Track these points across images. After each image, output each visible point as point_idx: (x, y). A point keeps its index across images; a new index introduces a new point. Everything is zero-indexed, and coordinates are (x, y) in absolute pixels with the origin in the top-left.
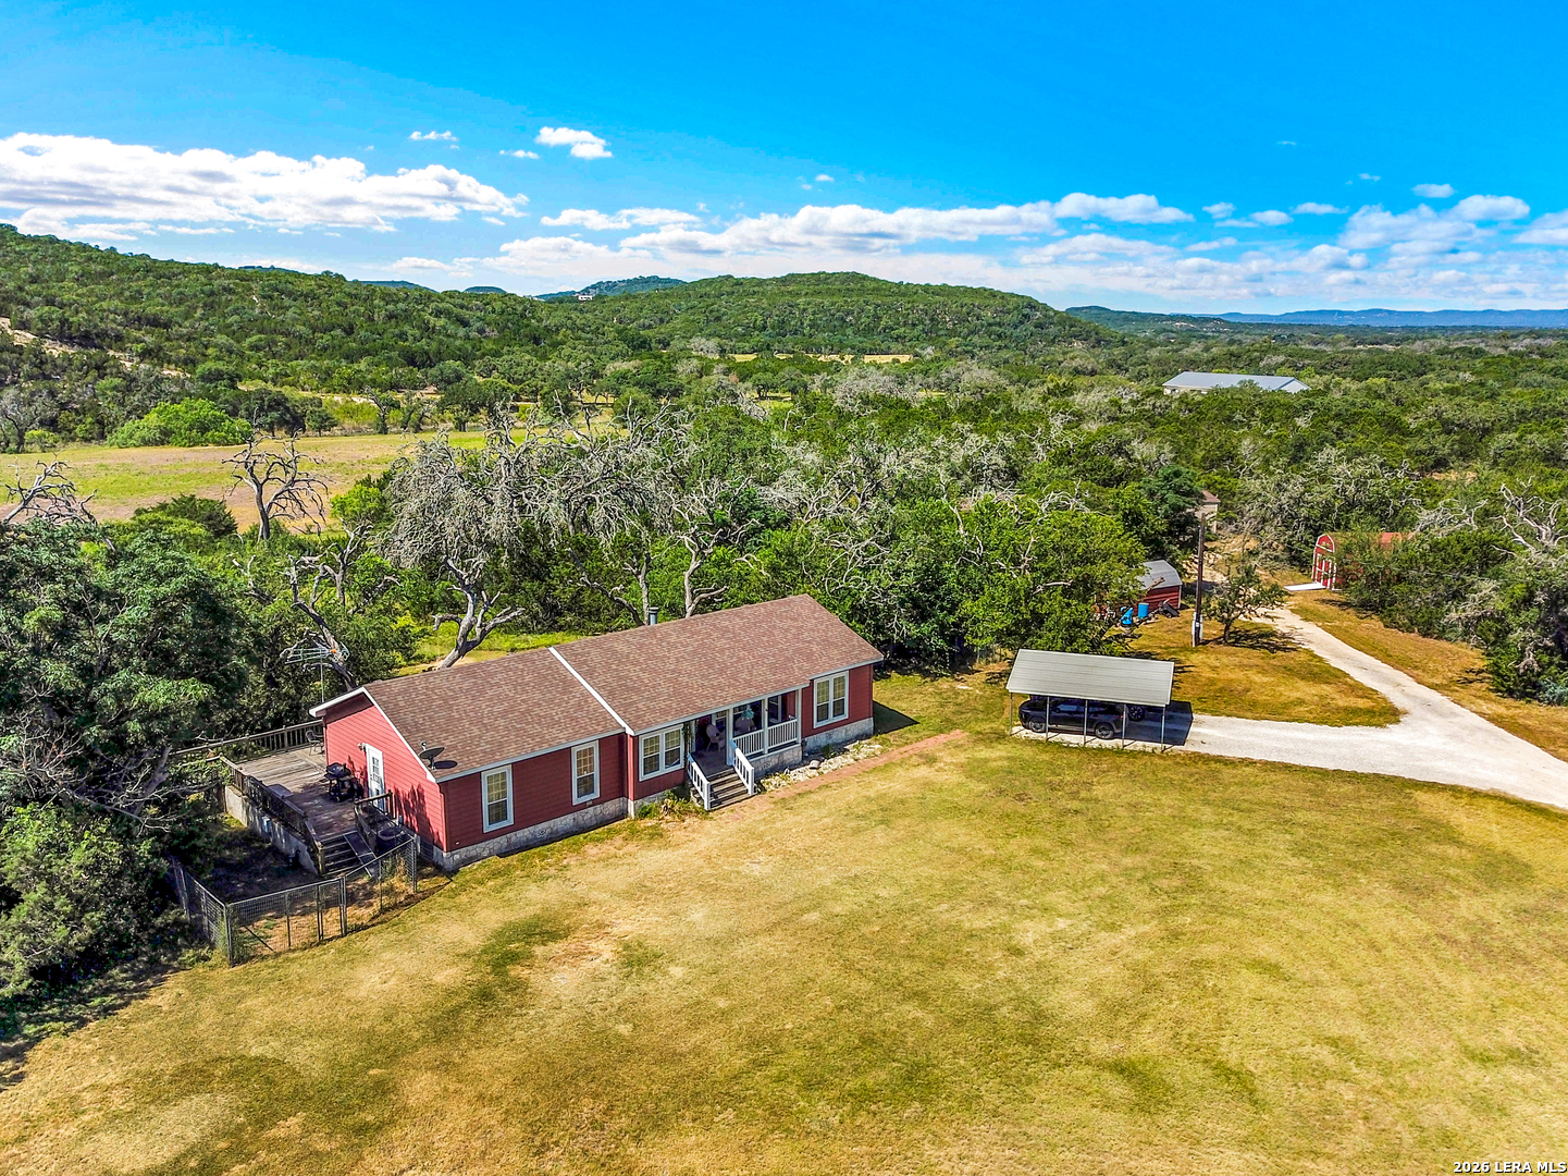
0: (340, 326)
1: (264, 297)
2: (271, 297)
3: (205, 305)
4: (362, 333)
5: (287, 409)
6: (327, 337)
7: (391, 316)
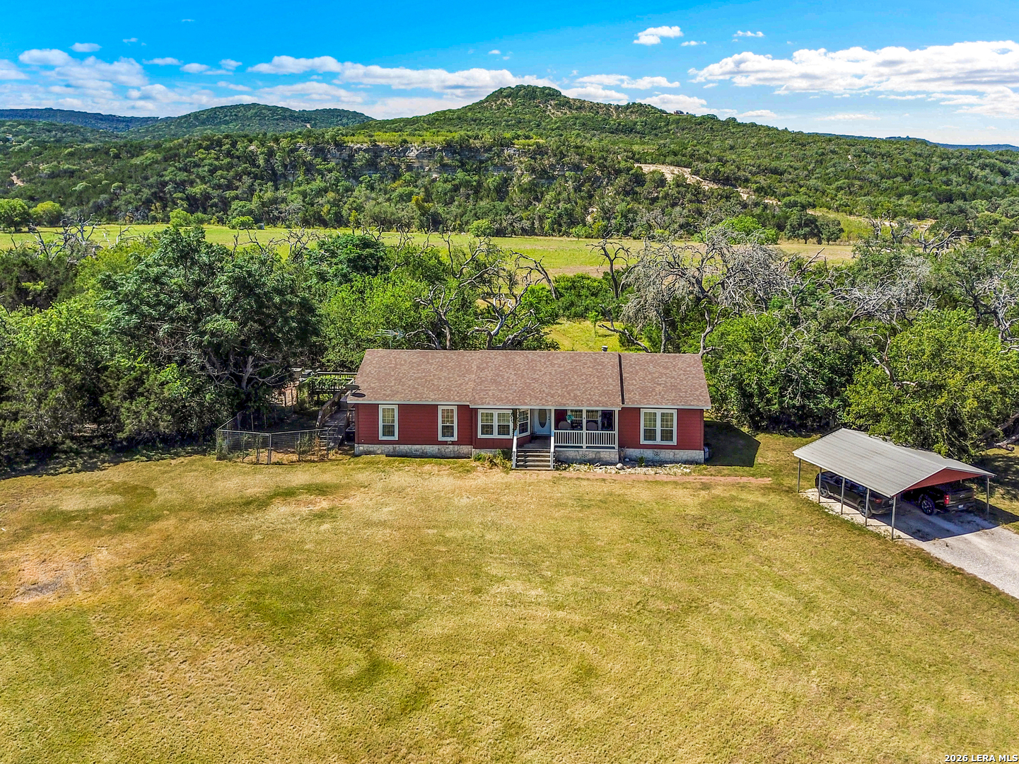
0: (901, 175)
1: (855, 156)
2: (859, 156)
3: (817, 161)
4: (917, 180)
5: (816, 226)
6: (890, 182)
7: (943, 168)
